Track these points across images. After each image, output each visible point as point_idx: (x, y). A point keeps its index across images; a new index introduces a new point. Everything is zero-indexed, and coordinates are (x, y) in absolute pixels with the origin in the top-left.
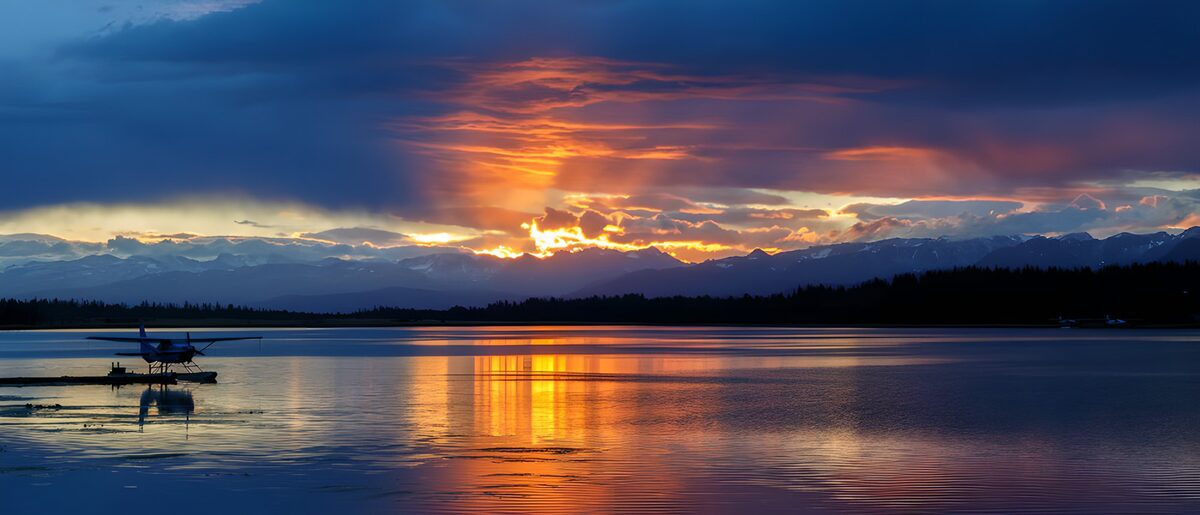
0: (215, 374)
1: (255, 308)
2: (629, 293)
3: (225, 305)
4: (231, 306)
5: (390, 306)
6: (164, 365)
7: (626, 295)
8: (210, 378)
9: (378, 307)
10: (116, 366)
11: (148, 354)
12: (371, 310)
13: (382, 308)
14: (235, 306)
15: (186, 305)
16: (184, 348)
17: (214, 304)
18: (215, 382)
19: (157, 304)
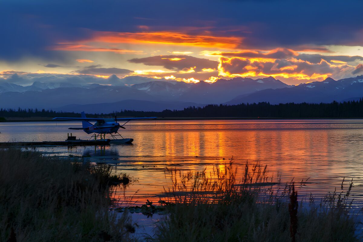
0: (132, 140)
1: (57, 111)
2: (261, 102)
3: (40, 109)
4: (43, 110)
5: (130, 110)
6: (100, 135)
7: (259, 103)
8: (129, 142)
9: (123, 111)
10: (70, 136)
11: (88, 129)
12: (120, 112)
13: (126, 111)
14: (46, 110)
15: (19, 110)
16: (113, 124)
17: (34, 109)
18: (132, 144)
19: (3, 109)
